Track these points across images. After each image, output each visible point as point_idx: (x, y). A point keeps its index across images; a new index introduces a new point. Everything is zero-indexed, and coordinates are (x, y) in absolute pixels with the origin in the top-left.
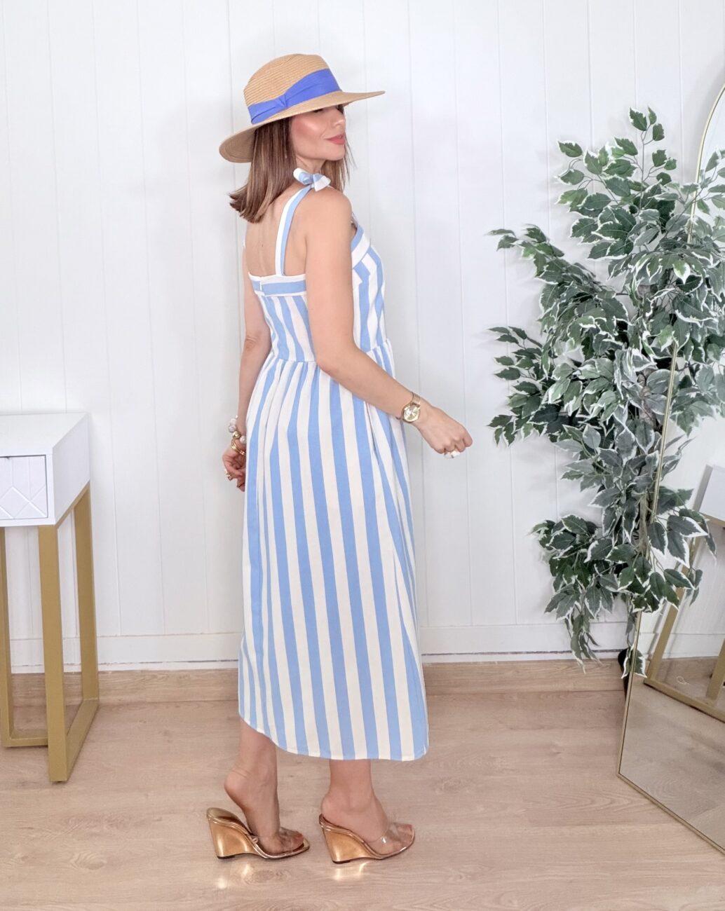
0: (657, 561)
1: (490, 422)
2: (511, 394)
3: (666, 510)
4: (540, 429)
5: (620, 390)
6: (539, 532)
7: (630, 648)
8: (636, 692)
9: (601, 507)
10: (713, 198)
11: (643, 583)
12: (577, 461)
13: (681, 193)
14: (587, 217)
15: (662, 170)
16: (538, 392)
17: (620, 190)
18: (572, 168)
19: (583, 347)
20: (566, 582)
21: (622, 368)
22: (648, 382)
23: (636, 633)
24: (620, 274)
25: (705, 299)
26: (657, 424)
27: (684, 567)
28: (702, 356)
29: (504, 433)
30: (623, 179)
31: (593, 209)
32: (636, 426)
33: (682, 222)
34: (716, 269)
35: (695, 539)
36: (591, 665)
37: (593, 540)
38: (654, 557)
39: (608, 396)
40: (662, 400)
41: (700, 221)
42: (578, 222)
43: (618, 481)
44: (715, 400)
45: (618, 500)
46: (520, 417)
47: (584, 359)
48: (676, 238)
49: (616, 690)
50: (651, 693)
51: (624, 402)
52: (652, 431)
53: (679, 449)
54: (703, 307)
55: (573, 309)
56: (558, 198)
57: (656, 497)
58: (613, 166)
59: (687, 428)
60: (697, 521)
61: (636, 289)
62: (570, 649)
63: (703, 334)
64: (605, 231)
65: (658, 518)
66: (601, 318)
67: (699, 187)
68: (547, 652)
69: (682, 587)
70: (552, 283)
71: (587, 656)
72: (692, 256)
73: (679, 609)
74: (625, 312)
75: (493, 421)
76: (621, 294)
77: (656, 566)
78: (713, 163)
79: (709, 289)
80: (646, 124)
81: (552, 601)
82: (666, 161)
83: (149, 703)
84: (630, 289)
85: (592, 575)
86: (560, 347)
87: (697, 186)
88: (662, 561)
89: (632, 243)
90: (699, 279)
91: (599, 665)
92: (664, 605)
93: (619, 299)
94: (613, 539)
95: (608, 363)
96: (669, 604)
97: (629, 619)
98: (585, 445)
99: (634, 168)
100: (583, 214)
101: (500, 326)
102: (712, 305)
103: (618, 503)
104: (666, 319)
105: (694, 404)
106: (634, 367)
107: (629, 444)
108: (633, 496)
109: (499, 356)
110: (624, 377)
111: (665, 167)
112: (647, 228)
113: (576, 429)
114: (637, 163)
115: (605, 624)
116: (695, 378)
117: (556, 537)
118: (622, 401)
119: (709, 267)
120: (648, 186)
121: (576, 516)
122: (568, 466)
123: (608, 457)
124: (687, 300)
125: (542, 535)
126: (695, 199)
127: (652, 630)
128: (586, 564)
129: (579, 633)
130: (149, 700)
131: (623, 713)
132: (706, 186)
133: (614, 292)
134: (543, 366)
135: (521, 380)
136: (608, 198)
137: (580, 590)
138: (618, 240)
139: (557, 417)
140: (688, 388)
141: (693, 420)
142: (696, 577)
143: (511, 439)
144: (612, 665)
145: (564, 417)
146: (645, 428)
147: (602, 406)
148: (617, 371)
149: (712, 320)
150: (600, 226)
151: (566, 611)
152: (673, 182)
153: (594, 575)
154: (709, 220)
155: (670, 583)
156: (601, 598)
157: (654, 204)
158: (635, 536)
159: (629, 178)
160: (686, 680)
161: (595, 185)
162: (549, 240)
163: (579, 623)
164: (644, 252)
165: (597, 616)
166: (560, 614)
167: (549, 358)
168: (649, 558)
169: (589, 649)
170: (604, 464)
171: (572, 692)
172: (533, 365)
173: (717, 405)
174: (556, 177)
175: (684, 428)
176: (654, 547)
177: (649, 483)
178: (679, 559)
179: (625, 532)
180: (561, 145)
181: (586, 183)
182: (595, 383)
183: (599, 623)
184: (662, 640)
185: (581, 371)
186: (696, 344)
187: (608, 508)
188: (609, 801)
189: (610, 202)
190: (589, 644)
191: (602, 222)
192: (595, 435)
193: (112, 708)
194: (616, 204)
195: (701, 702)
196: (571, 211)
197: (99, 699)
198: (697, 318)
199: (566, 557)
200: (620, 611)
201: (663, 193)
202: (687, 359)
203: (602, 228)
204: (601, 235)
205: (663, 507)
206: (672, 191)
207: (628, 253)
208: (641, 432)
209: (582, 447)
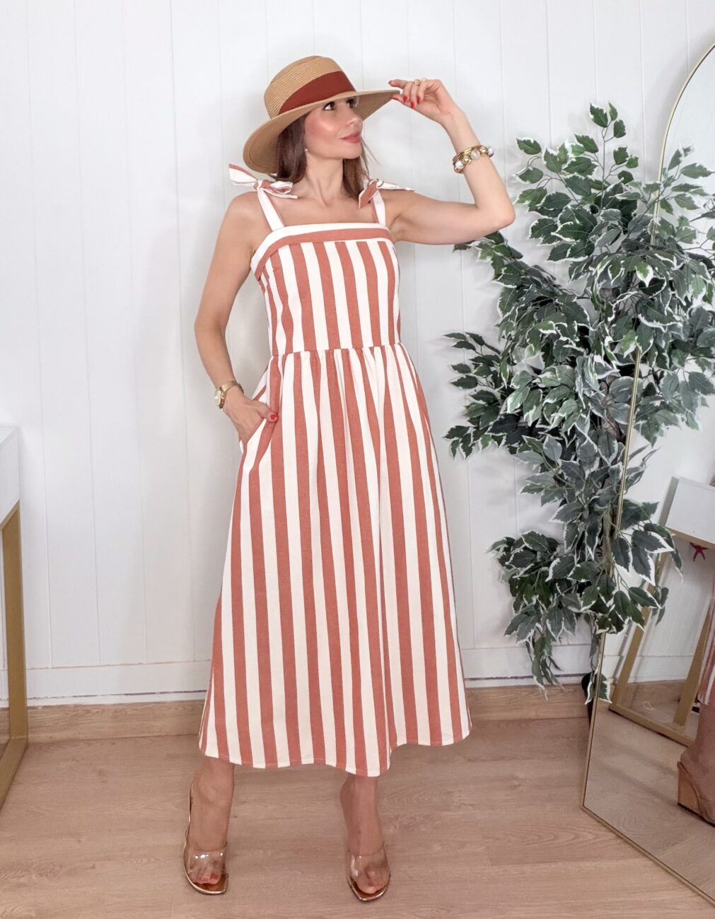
0: (622, 579)
1: (446, 433)
2: (468, 404)
3: (630, 524)
4: (499, 440)
5: (582, 399)
6: (498, 550)
7: (594, 672)
8: (600, 718)
9: (563, 522)
10: (677, 198)
11: (607, 601)
12: (538, 474)
13: (644, 193)
14: (546, 217)
15: (623, 168)
16: (496, 401)
17: (580, 189)
18: (530, 166)
19: (543, 353)
20: (526, 602)
21: (583, 375)
22: (610, 390)
23: (600, 655)
24: (581, 277)
25: (669, 302)
26: (621, 434)
27: (650, 584)
28: (666, 362)
29: (461, 444)
30: (583, 178)
31: (552, 209)
32: (598, 437)
33: (645, 222)
34: (680, 271)
35: (660, 556)
36: (553, 691)
37: (555, 558)
38: (619, 575)
39: (569, 405)
40: (626, 409)
41: (663, 222)
42: (537, 222)
43: (580, 495)
44: (680, 409)
45: (580, 515)
46: (477, 428)
47: (544, 367)
48: (639, 239)
49: (580, 718)
50: (618, 719)
51: (585, 412)
52: (615, 442)
53: (643, 460)
54: (668, 311)
55: (533, 312)
56: (515, 198)
57: (620, 512)
58: (573, 163)
59: (652, 438)
60: (662, 536)
61: (598, 292)
62: (531, 674)
63: (667, 338)
64: (565, 232)
65: (622, 533)
66: (561, 323)
67: (662, 186)
68: (508, 678)
69: (648, 606)
70: (510, 286)
71: (549, 680)
72: (656, 257)
73: (645, 630)
74: (585, 316)
75: (449, 432)
76: (582, 298)
77: (620, 584)
78: (676, 160)
79: (673, 293)
80: (607, 120)
81: (512, 622)
82: (627, 159)
83: (82, 740)
84: (591, 292)
85: (553, 595)
86: (519, 355)
87: (660, 185)
88: (626, 578)
89: (594, 245)
90: (662, 282)
91: (562, 691)
92: (630, 625)
93: (581, 303)
94: (575, 556)
95: (570, 370)
96: (635, 624)
97: (593, 641)
98: (546, 456)
99: (595, 166)
100: (542, 214)
101: (456, 332)
102: (676, 309)
103: (580, 518)
104: (630, 323)
105: (658, 413)
106: (596, 374)
107: (591, 455)
108: (595, 510)
109: (455, 363)
110: (586, 385)
111: (626, 165)
112: (609, 229)
113: (537, 440)
114: (598, 161)
115: (569, 647)
116: (660, 385)
117: (515, 555)
118: (584, 410)
119: (673, 269)
120: (609, 185)
121: (537, 533)
122: (528, 479)
123: (570, 469)
124: (651, 303)
125: (501, 553)
126: (658, 198)
127: (617, 654)
128: (547, 583)
129: (541, 657)
130: (81, 737)
131: (588, 741)
132: (669, 185)
133: (575, 296)
134: (502, 374)
135: (478, 388)
136: (567, 197)
137: (541, 610)
138: (578, 241)
139: (517, 427)
140: (653, 396)
141: (657, 430)
142: (662, 595)
143: (468, 451)
144: (575, 691)
145: (524, 427)
146: (608, 438)
147: (563, 416)
148: (579, 379)
149: (675, 325)
150: (560, 227)
151: (527, 632)
152: (635, 180)
153: (556, 594)
154: (673, 220)
155: (634, 602)
156: (563, 619)
157: (616, 204)
158: (598, 553)
159: (589, 176)
160: (653, 705)
161: (553, 184)
162: (507, 241)
163: (541, 646)
164: (605, 254)
165: (560, 638)
166: (521, 637)
167: (508, 366)
168: (613, 575)
169: (551, 674)
170: (566, 477)
171: (533, 720)
172: (490, 372)
173: (683, 413)
174: (514, 175)
175: (648, 438)
176: (618, 564)
177: (612, 497)
178: (644, 577)
179: (588, 549)
180: (519, 142)
181: (546, 181)
182: (555, 391)
183: (561, 645)
184: (628, 663)
185: (541, 379)
186: (661, 351)
187: (570, 524)
188: (573, 836)
189: (570, 201)
190: (551, 668)
191: (562, 223)
192: (556, 446)
193: (40, 746)
194: (577, 204)
195: (669, 728)
196: (530, 210)
197: (27, 738)
198: (661, 322)
199: (527, 575)
200: (582, 633)
201: (625, 192)
202: (650, 366)
203: (562, 229)
204: (561, 236)
205: (626, 522)
206: (634, 190)
207: (589, 255)
208: (604, 442)
209: (542, 459)
